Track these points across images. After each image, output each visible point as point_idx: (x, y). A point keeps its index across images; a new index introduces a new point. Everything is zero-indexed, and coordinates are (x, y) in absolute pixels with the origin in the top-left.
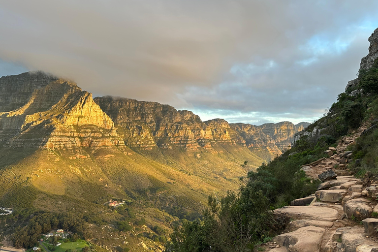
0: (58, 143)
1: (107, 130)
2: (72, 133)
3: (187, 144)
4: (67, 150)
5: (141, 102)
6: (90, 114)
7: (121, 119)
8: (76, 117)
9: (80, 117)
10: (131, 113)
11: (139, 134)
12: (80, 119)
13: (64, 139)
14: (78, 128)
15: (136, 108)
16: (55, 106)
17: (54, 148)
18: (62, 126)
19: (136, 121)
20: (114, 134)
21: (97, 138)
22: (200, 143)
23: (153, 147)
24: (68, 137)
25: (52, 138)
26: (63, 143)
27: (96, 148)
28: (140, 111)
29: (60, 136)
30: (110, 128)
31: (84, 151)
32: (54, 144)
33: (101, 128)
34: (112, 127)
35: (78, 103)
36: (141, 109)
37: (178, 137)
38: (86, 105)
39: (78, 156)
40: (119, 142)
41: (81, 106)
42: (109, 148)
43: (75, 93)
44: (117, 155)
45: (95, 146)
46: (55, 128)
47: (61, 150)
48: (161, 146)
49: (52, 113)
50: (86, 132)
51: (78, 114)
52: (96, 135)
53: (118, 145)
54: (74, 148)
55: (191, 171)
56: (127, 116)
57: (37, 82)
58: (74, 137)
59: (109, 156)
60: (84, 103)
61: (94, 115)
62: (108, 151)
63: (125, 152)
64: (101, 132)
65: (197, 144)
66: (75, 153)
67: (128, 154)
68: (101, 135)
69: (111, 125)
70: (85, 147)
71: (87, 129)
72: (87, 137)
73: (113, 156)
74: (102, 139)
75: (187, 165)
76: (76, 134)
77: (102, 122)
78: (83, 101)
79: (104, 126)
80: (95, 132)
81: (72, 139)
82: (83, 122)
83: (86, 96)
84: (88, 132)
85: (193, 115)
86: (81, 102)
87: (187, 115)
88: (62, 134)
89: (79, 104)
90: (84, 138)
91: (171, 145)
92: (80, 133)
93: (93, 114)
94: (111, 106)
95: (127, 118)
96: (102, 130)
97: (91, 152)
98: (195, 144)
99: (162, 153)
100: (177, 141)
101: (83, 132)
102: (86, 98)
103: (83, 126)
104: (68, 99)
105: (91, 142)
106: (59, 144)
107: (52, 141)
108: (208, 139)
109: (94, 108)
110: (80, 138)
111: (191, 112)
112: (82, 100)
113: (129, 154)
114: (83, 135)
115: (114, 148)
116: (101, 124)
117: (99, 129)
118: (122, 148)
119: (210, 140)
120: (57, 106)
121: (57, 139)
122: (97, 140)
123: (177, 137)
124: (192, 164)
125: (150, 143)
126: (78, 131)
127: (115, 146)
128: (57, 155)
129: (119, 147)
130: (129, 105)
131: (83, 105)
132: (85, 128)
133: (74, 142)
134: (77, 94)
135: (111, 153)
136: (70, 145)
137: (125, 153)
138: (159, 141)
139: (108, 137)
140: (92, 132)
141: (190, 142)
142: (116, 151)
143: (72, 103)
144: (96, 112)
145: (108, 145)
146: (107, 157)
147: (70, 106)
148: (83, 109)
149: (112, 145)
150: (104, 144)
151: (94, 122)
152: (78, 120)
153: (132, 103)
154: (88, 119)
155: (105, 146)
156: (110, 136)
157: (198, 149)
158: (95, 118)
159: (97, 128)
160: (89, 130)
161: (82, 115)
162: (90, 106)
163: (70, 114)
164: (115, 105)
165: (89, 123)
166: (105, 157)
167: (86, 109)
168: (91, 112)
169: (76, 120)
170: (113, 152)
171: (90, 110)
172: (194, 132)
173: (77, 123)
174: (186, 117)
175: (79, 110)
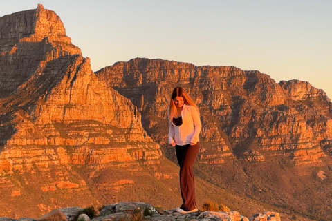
0: (20, 161)
1: (122, 130)
2: (52, 139)
3: (295, 150)
4: (39, 173)
5: (201, 68)
6: (86, 99)
7: (163, 104)
8: (59, 106)
9: (68, 106)
12: (67, 110)
13: (32, 152)
14: (63, 128)
15: (191, 80)
16: (24, 86)
17: (13, 170)
18: (31, 125)
20: (136, 137)
21: (100, 147)
22: (325, 149)
23: (227, 158)
24: (43, 147)
25: (7, 152)
26: (31, 160)
27: (98, 168)
28: (201, 87)
29: (26, 147)
30: (128, 125)
31: (74, 173)
32: (11, 162)
33: (109, 127)
34: (132, 124)
35: (62, 78)
36: (201, 81)
37: (278, 136)
38: (78, 83)
39: (61, 184)
40: (146, 154)
41: (69, 84)
42: (123, 165)
43: (60, 59)
44: (138, 179)
45: (96, 164)
46: (15, 131)
47: (27, 174)
48: (243, 156)
49: (17, 100)
50: (78, 136)
51: (63, 100)
52: (98, 141)
53: (143, 160)
54: (53, 169)
55: (304, 207)
58: (55, 147)
59: (123, 181)
60: (75, 78)
61: (95, 102)
62: (121, 173)
63: (156, 174)
64: (107, 135)
65: (319, 149)
66: (55, 178)
67: (162, 177)
68: (107, 141)
69: (130, 119)
70: (78, 165)
71: (80, 129)
72: (81, 146)
73: (131, 182)
74: (109, 149)
75: (295, 196)
76: (58, 141)
77: (112, 115)
78: (72, 75)
79: (114, 123)
80: (96, 135)
81: (50, 151)
82: (73, 115)
83: (78, 63)
84: (82, 136)
85: (312, 89)
86: (69, 76)
87: (299, 90)
88: (29, 142)
89: (64, 81)
90: (76, 147)
91: (262, 153)
92: (66, 137)
93: (93, 100)
94: (144, 77)
96: (111, 131)
97: (89, 175)
98: (315, 151)
99: (244, 169)
100: (275, 145)
101: (73, 136)
102: (79, 68)
103: (73, 124)
104: (45, 71)
105: (89, 155)
106: (23, 163)
107: (7, 156)
109: (94, 87)
110: (68, 147)
111: (307, 83)
112: (70, 72)
113: (166, 176)
114: (72, 142)
115: (134, 167)
116: (109, 119)
117: (105, 129)
118: (151, 165)
120: (27, 86)
121: (19, 153)
122: (100, 152)
123: (275, 136)
124: (305, 191)
125: (219, 149)
126: (64, 135)
127: (138, 161)
128: (16, 184)
130: (179, 75)
131: (72, 83)
132: (76, 129)
133: (54, 157)
134: (63, 61)
135: (127, 176)
136: (44, 162)
137: (158, 175)
138: (238, 146)
139: (124, 144)
140: (90, 136)
141: (304, 146)
142: (138, 171)
143: (52, 80)
144: (99, 94)
145: (122, 160)
146: (119, 185)
147: (49, 86)
148: (72, 91)
149: (131, 159)
150: (114, 158)
151: (95, 115)
152: (64, 112)
153: (184, 71)
154: (83, 111)
155: (116, 163)
156: (128, 142)
157: (321, 161)
158: (97, 108)
159: (101, 127)
160: (84, 132)
161: (72, 101)
162: (86, 84)
163: (47, 102)
164: (151, 76)
165: (85, 117)
166: (115, 184)
167: (77, 91)
168: (89, 96)
169: (60, 112)
170: (132, 174)
171: (85, 92)
172: (312, 126)
173: (61, 118)
174: (295, 94)
175: (65, 94)
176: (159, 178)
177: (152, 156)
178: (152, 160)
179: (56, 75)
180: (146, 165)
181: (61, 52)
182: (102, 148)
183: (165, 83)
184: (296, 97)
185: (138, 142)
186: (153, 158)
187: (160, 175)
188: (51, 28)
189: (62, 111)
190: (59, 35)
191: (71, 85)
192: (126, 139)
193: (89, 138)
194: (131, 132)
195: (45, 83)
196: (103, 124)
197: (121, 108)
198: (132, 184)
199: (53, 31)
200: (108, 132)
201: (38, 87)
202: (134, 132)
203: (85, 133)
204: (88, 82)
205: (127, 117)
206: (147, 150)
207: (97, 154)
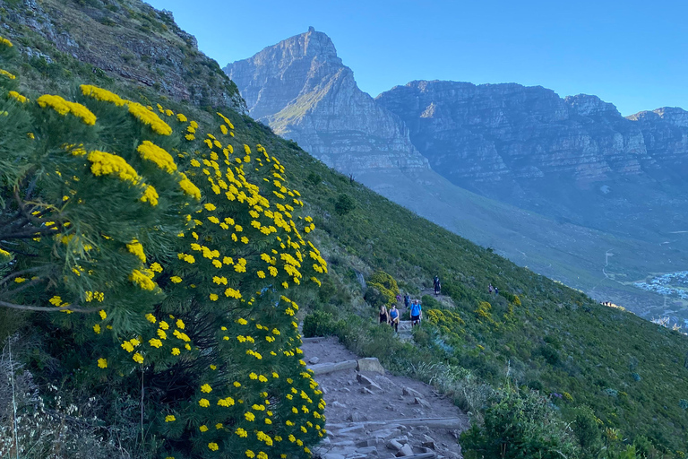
1: (385, 140)
2: (317, 148)
3: (577, 165)
5: (480, 87)
6: (350, 110)
7: (439, 124)
8: (323, 117)
9: (332, 117)
10: (460, 111)
11: (475, 151)
12: (331, 120)
14: (327, 137)
15: (469, 99)
16: (293, 102)
19: (471, 126)
20: (399, 146)
21: (361, 154)
22: (610, 164)
23: (504, 175)
28: (479, 106)
30: (391, 136)
33: (372, 137)
34: (395, 134)
36: (479, 100)
37: (559, 151)
38: (341, 95)
40: (408, 162)
41: (332, 97)
42: (385, 171)
44: (399, 184)
50: (341, 144)
51: (328, 112)
52: (360, 149)
53: (405, 168)
55: (581, 220)
56: (453, 118)
60: (338, 91)
61: (358, 113)
62: (381, 179)
63: (419, 180)
64: (370, 145)
65: (605, 164)
67: (424, 183)
68: (369, 149)
69: (393, 130)
71: (343, 138)
72: (344, 154)
74: (371, 156)
75: (573, 209)
77: (375, 126)
79: (378, 134)
80: (358, 144)
82: (336, 126)
84: (345, 145)
85: (601, 103)
87: (586, 104)
90: (339, 155)
91: (542, 169)
92: (330, 145)
93: (356, 111)
95: (452, 122)
96: (374, 141)
98: (598, 165)
99: (522, 186)
100: (556, 160)
101: (336, 144)
103: (335, 134)
105: (351, 161)
108: (634, 155)
111: (595, 97)
113: (428, 183)
114: (336, 151)
115: (395, 173)
116: (372, 129)
117: (368, 138)
118: (413, 172)
119: (639, 157)
122: (362, 159)
123: (555, 152)
125: (496, 167)
126: (328, 144)
127: (400, 168)
129: (407, 171)
130: (457, 95)
131: (335, 96)
132: (340, 138)
138: (516, 162)
139: (385, 153)
140: (352, 144)
141: (586, 161)
142: (399, 177)
144: (362, 106)
145: (384, 167)
148: (336, 103)
149: (392, 166)
150: (375, 164)
151: (358, 126)
152: (328, 123)
153: (461, 90)
154: (346, 121)
155: (378, 169)
156: (390, 151)
157: (605, 175)
158: (360, 119)
159: (363, 137)
160: (347, 141)
161: (336, 113)
162: (349, 95)
165: (348, 127)
167: (341, 102)
168: (352, 107)
169: (324, 123)
170: (392, 179)
171: (348, 103)
172: (598, 141)
173: (325, 128)
174: (582, 109)
175: (329, 106)
176: (421, 184)
177: (415, 164)
178: (414, 168)
182: (364, 155)
184: (582, 112)
185: (401, 151)
186: (416, 166)
187: (422, 182)
188: (322, 49)
189: (326, 122)
190: (330, 57)
191: (334, 98)
192: (389, 149)
193: (351, 146)
194: (394, 142)
196: (365, 134)
197: (384, 119)
200: (370, 141)
202: (397, 142)
204: (351, 94)
205: (390, 128)
206: (410, 158)
207: (358, 160)
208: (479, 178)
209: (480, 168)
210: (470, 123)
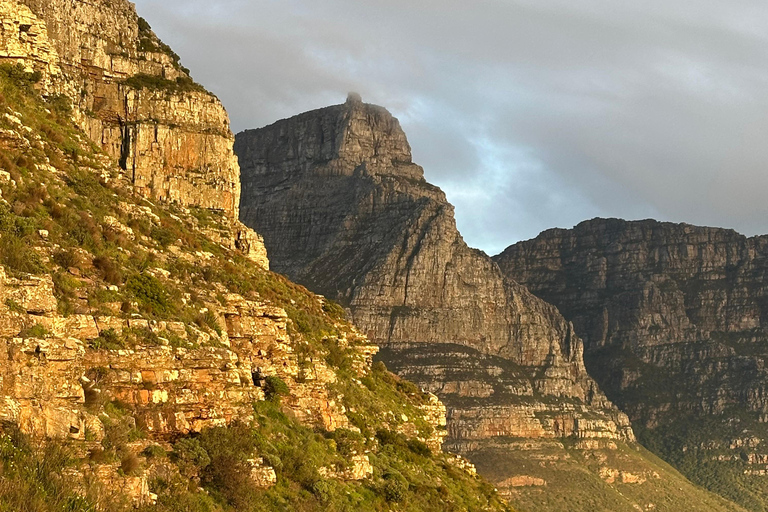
1: (525, 370)
5: (755, 241)
6: (443, 297)
7: (655, 328)
8: (381, 310)
9: (400, 311)
10: (707, 297)
11: (744, 399)
12: (398, 319)
15: (730, 270)
19: (733, 335)
20: (559, 385)
21: (469, 402)
27: (465, 448)
28: (753, 286)
30: (540, 359)
33: (495, 361)
34: (550, 355)
35: (390, 250)
36: (755, 273)
38: (424, 260)
40: (582, 424)
41: (403, 263)
42: (524, 446)
43: (387, 209)
44: (557, 477)
45: (459, 439)
50: (421, 377)
51: (388, 299)
52: (466, 388)
53: (574, 439)
56: (689, 313)
57: (267, 175)
59: (519, 480)
60: (416, 251)
61: (463, 303)
62: (517, 463)
63: (605, 471)
67: (619, 478)
68: (488, 391)
69: (545, 345)
71: (425, 362)
73: (540, 481)
74: (492, 408)
77: (503, 334)
78: (412, 242)
79: (509, 354)
80: (461, 377)
82: (410, 332)
83: (426, 214)
84: (429, 379)
86: (404, 245)
89: (391, 258)
93: (458, 299)
94: (612, 266)
95: (686, 323)
96: (498, 371)
102: (427, 228)
103: (410, 350)
104: (355, 237)
109: (461, 269)
112: (406, 237)
113: (628, 477)
115: (549, 450)
116: (495, 342)
117: (485, 364)
118: (592, 450)
120: (313, 271)
122: (471, 413)
129: (578, 446)
130: (699, 259)
131: (410, 260)
132: (418, 362)
134: (394, 213)
135: (532, 469)
137: (609, 474)
139: (528, 400)
140: (449, 377)
142: (558, 461)
143: (368, 255)
144: (472, 287)
145: (522, 434)
146: (511, 488)
147: (361, 268)
148: (411, 278)
149: (542, 433)
150: (502, 427)
151: (463, 334)
152: (392, 324)
153: (710, 248)
154: (434, 323)
155: (508, 438)
156: (538, 396)
158: (467, 318)
159: (474, 360)
160: (436, 370)
161: (410, 301)
162: (443, 261)
163: (354, 302)
164: (628, 261)
165: (437, 336)
166: (501, 484)
167: (423, 277)
168: (449, 288)
169: (381, 325)
170: (542, 464)
171: (440, 279)
173: (384, 337)
175: (395, 284)
176: (611, 480)
177: (597, 429)
178: (596, 438)
179: (377, 246)
180: (581, 450)
181: (392, 195)
182: (475, 404)
183: (663, 279)
185: (564, 398)
186: (600, 434)
187: (613, 474)
188: (377, 146)
189: (386, 323)
190: (396, 162)
191: (409, 265)
192: (535, 390)
193: (445, 381)
194: (547, 374)
195: (352, 263)
196: (479, 354)
197: (524, 319)
198: (542, 487)
199: (381, 151)
200: (490, 371)
201: (337, 272)
202: (554, 374)
203: (437, 372)
204: (448, 258)
205: (538, 339)
206: (585, 416)
207: (462, 417)
208: (756, 467)
209: (757, 441)
210: (732, 327)
